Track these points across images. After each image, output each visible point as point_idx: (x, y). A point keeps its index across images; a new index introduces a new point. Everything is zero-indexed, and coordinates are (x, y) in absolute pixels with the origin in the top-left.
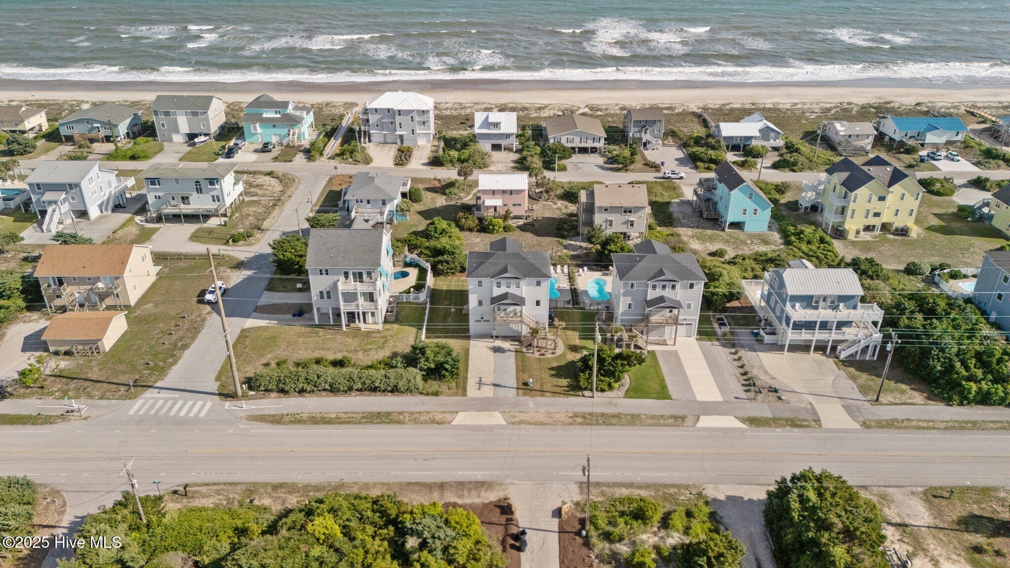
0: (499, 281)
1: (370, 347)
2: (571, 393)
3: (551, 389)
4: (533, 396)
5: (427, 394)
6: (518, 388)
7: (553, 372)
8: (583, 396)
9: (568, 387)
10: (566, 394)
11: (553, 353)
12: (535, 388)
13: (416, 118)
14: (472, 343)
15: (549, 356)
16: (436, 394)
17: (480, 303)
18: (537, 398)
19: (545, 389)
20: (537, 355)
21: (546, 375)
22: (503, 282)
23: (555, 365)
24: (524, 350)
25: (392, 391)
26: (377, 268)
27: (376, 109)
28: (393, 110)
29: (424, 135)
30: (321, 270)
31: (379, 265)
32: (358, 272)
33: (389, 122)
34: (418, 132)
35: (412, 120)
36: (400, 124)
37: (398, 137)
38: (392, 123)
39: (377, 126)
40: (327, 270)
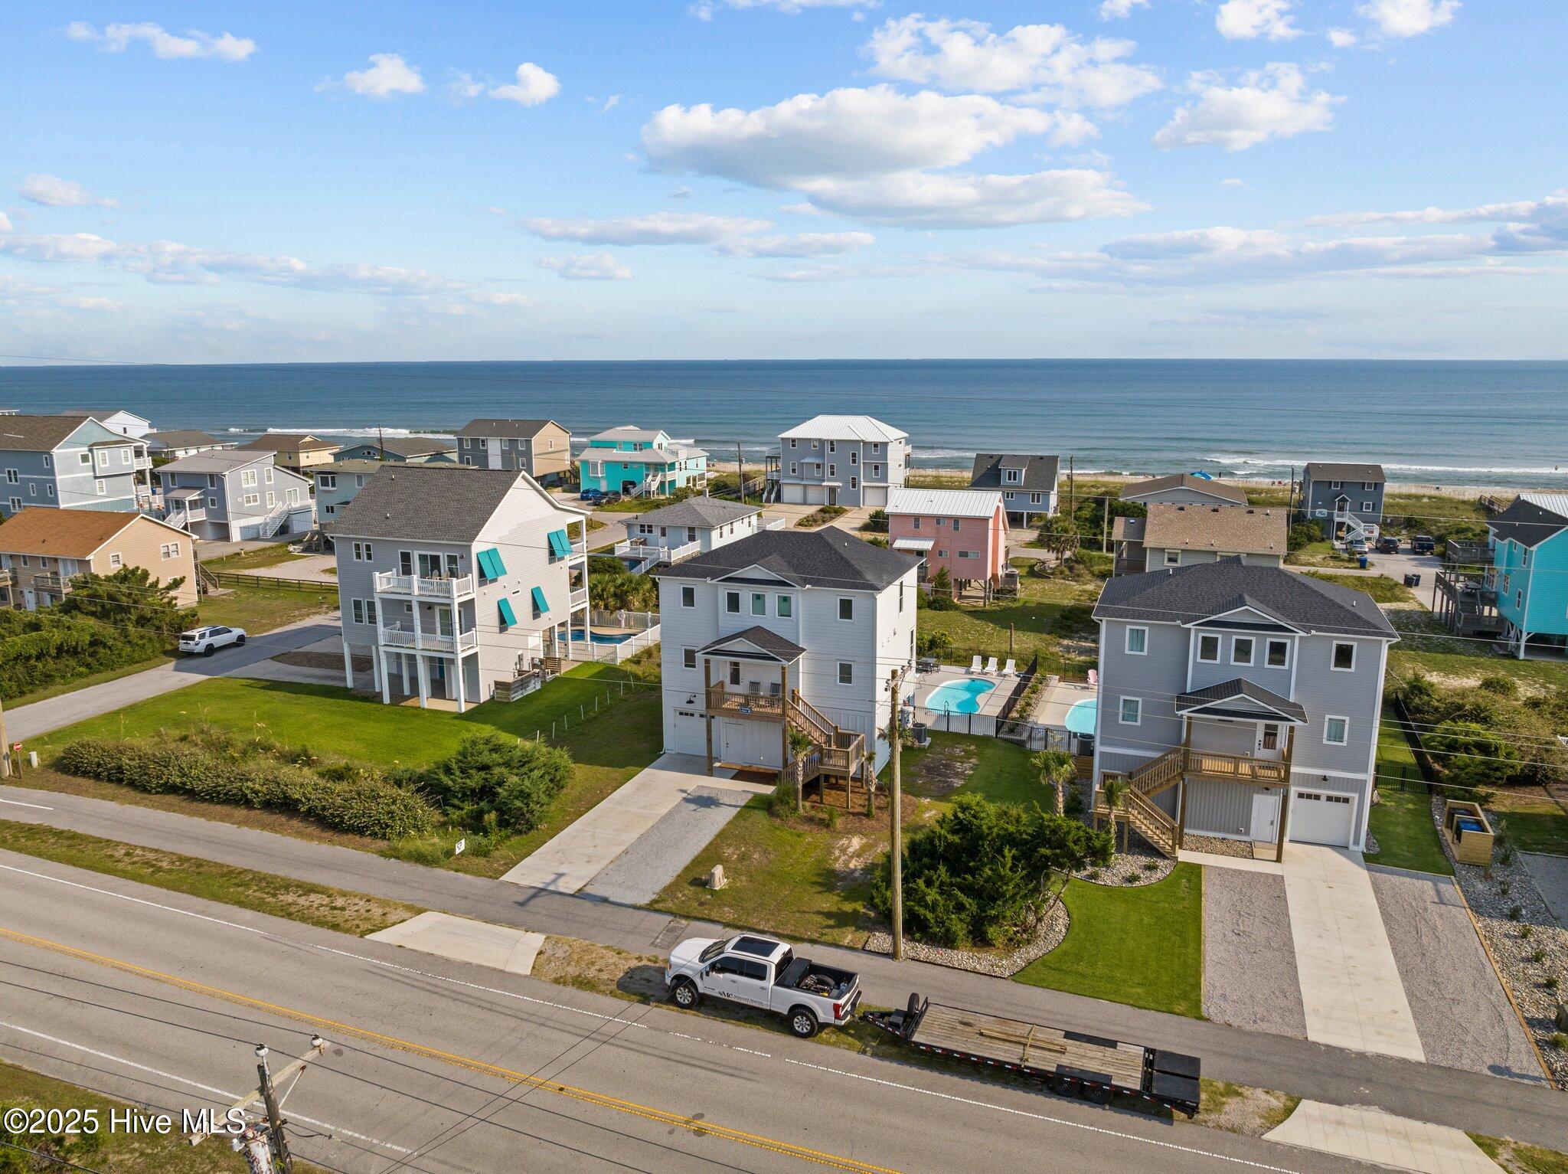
0: (734, 588)
6: (665, 891)
8: (866, 947)
13: (863, 458)
14: (648, 771)
17: (690, 658)
22: (746, 594)
26: (470, 546)
27: (794, 440)
28: (821, 441)
29: (875, 490)
30: (357, 547)
31: (472, 538)
32: (431, 556)
33: (813, 464)
34: (863, 484)
35: (854, 461)
36: (832, 467)
37: (826, 492)
38: (818, 466)
39: (794, 471)
40: (368, 548)
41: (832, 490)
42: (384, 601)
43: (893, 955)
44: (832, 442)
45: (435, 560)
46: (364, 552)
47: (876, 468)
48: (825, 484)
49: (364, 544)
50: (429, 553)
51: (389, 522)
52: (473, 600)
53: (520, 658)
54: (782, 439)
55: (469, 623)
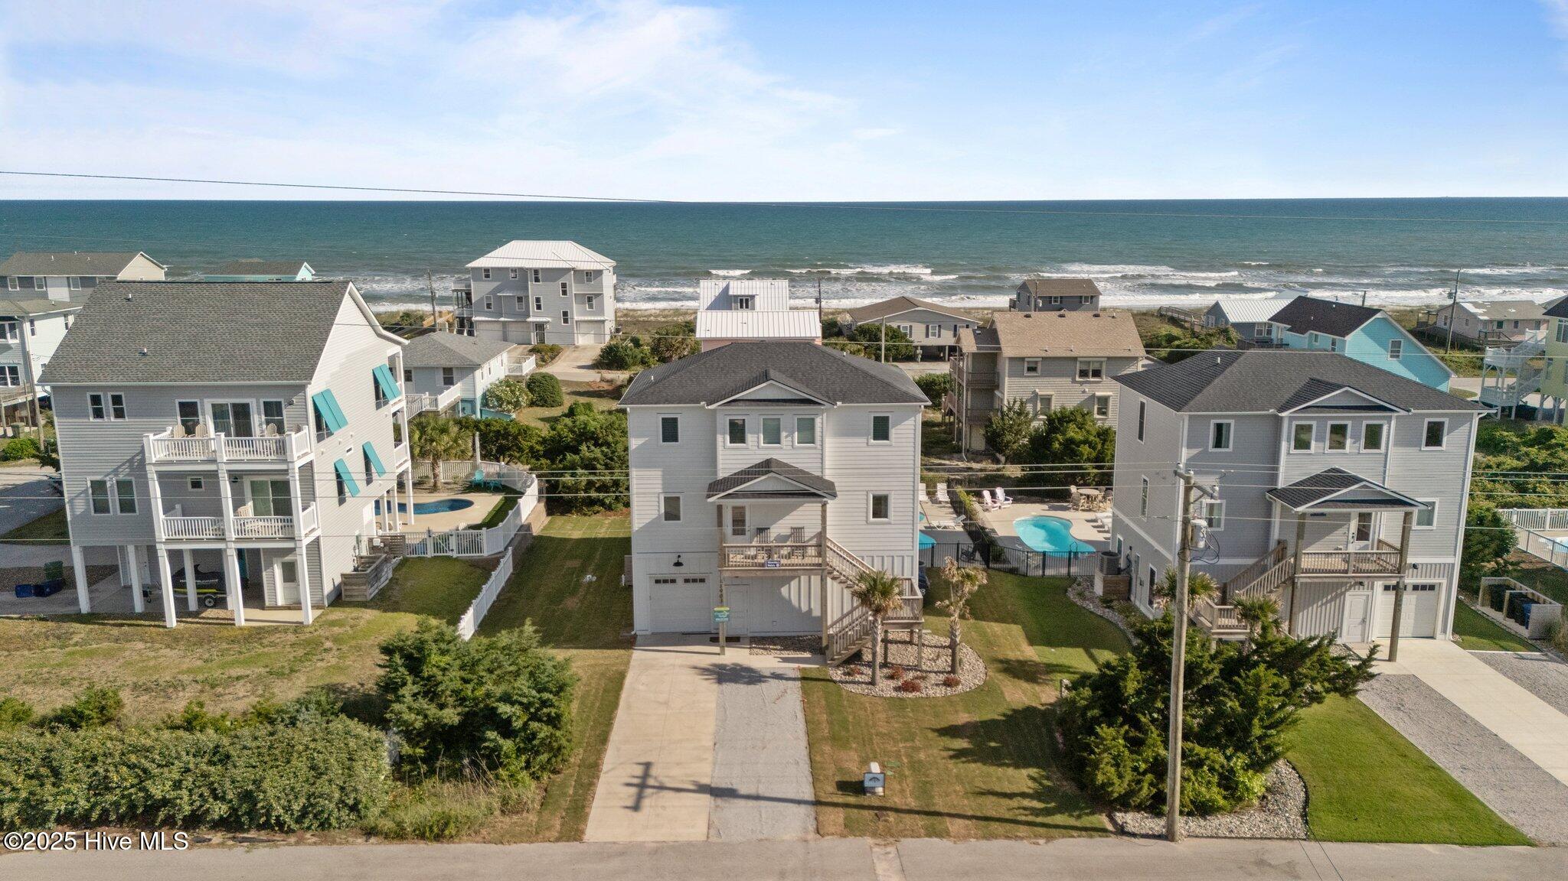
0: (738, 413)
1: (235, 672)
2: (1059, 819)
3: (969, 806)
4: (890, 835)
5: (399, 835)
6: (817, 803)
7: (962, 744)
8: (1121, 831)
9: (1036, 796)
10: (1037, 825)
11: (948, 683)
12: (897, 801)
13: (574, 289)
14: (638, 655)
15: (933, 689)
16: (436, 832)
17: (672, 510)
18: (908, 843)
19: (940, 805)
20: (886, 688)
21: (934, 752)
22: (754, 419)
23: (963, 718)
24: (837, 674)
25: (230, 824)
26: (303, 388)
27: (487, 270)
28: (523, 271)
29: (591, 325)
30: (96, 400)
31: (309, 375)
32: (234, 405)
33: (514, 296)
34: (576, 318)
35: (564, 293)
36: (538, 300)
37: (532, 327)
38: (520, 299)
39: (489, 306)
40: (117, 400)
41: (540, 327)
42: (162, 476)
43: (1169, 836)
44: (536, 271)
45: (242, 413)
46: (107, 405)
47: (590, 299)
48: (531, 319)
49: (109, 395)
50: (229, 401)
51: (145, 360)
52: (311, 463)
53: (358, 540)
54: (474, 269)
55: (310, 495)
